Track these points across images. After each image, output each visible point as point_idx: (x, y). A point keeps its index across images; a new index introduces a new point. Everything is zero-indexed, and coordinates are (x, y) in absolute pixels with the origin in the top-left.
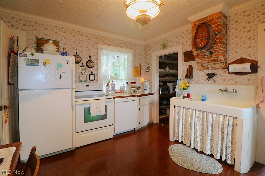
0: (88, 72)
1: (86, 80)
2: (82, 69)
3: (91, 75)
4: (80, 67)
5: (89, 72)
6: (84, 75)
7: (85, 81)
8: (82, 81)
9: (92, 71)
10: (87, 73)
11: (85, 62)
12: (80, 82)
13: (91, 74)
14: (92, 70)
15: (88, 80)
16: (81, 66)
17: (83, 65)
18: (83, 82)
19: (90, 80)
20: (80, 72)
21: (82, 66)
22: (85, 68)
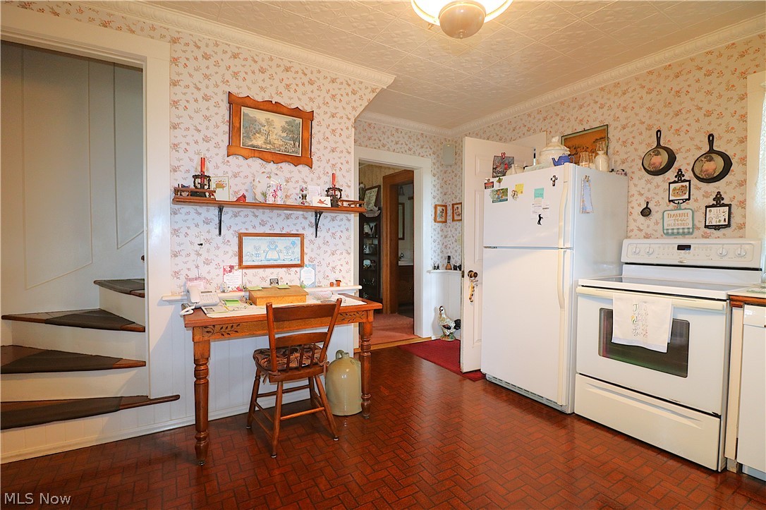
0: (700, 198)
1: (690, 226)
2: (674, 190)
3: (713, 206)
4: (670, 183)
5: (706, 195)
6: (685, 209)
7: (686, 230)
8: (675, 231)
9: (719, 193)
10: (696, 200)
11: (688, 164)
12: (667, 234)
13: (715, 203)
14: (718, 188)
15: (699, 229)
16: (675, 182)
17: (680, 174)
18: (678, 233)
19: (706, 227)
20: (670, 201)
21: (676, 179)
22: (687, 184)
